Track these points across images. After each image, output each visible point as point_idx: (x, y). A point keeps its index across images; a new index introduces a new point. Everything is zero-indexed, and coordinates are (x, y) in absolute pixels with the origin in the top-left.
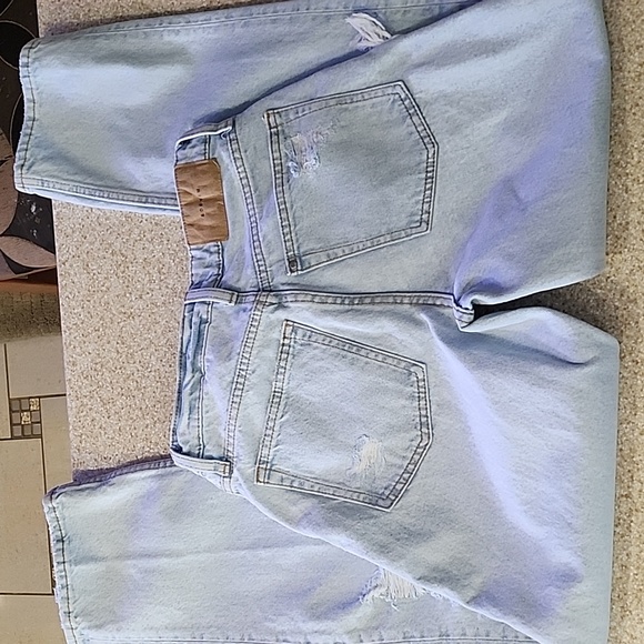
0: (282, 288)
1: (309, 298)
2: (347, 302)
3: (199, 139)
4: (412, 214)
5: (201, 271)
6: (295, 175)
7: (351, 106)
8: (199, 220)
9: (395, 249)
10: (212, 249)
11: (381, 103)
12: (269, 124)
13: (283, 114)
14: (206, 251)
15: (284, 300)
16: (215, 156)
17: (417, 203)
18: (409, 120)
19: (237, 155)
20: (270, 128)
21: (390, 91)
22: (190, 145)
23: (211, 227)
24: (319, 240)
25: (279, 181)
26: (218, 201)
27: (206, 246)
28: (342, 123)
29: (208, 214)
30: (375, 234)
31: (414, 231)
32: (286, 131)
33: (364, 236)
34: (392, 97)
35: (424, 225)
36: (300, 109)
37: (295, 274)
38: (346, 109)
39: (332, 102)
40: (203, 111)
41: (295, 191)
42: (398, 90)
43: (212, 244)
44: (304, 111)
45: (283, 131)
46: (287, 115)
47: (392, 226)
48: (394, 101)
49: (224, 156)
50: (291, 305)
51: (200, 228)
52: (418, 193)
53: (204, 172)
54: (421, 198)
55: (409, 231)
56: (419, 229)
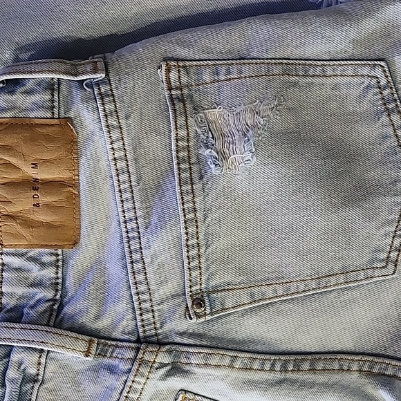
0: (178, 339)
1: (227, 361)
2: (278, 367)
3: (39, 82)
4: (379, 250)
5: (21, 291)
6: (214, 171)
7: (303, 81)
8: (28, 211)
9: (349, 295)
10: (46, 259)
11: (349, 85)
12: (169, 82)
13: (192, 70)
14: (34, 259)
15: (183, 360)
16: (71, 114)
17: (386, 235)
18: (385, 118)
19: (113, 121)
20: (170, 89)
21: (366, 71)
22: (23, 89)
23: (50, 226)
24: (240, 270)
25: (185, 175)
26: (68, 188)
27: (34, 252)
28: (290, 104)
29: (47, 205)
30: (325, 271)
31: (377, 272)
32: (196, 97)
33: (308, 272)
34: (367, 81)
35: (391, 266)
36: (223, 70)
37: (202, 320)
38: (295, 84)
39: (277, 69)
40: (34, 34)
41: (213, 195)
42: (378, 72)
43: (47, 250)
44: (228, 73)
45: (191, 97)
46: (199, 73)
47: (349, 262)
48: (368, 87)
49: (88, 118)
50: (196, 370)
51: (28, 224)
52: (389, 223)
53: (49, 139)
54: (393, 229)
55: (370, 272)
56: (384, 271)
